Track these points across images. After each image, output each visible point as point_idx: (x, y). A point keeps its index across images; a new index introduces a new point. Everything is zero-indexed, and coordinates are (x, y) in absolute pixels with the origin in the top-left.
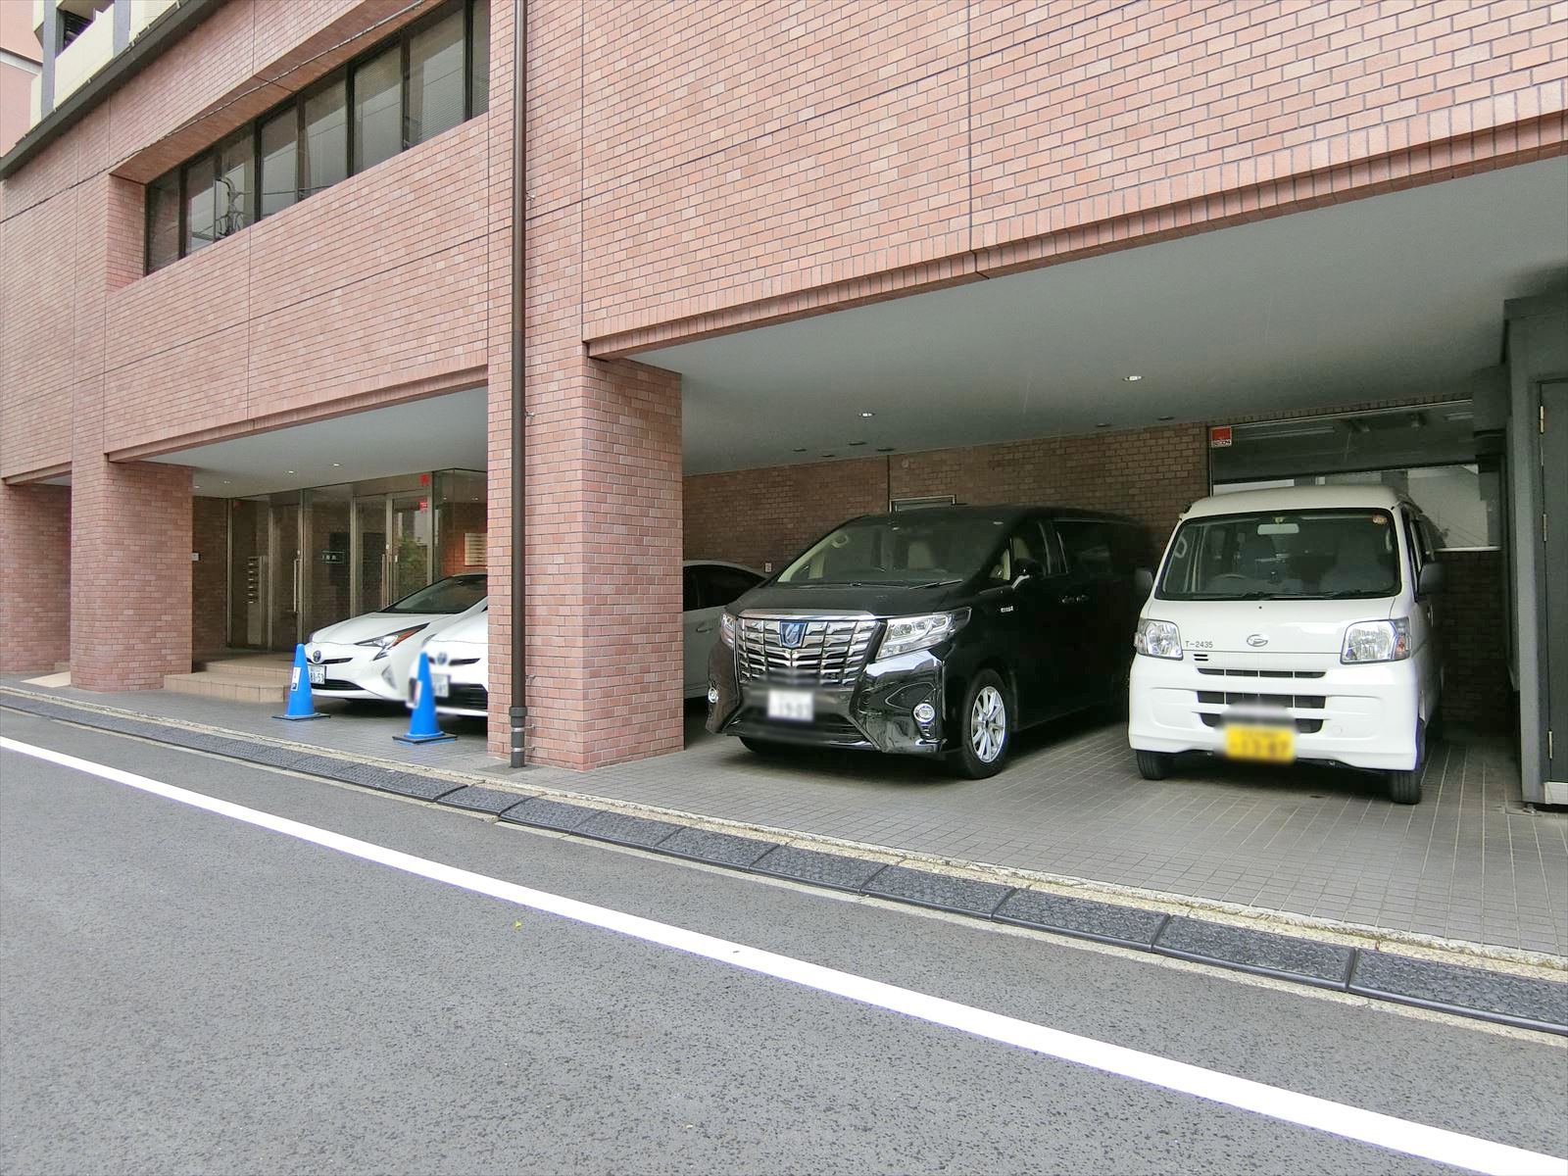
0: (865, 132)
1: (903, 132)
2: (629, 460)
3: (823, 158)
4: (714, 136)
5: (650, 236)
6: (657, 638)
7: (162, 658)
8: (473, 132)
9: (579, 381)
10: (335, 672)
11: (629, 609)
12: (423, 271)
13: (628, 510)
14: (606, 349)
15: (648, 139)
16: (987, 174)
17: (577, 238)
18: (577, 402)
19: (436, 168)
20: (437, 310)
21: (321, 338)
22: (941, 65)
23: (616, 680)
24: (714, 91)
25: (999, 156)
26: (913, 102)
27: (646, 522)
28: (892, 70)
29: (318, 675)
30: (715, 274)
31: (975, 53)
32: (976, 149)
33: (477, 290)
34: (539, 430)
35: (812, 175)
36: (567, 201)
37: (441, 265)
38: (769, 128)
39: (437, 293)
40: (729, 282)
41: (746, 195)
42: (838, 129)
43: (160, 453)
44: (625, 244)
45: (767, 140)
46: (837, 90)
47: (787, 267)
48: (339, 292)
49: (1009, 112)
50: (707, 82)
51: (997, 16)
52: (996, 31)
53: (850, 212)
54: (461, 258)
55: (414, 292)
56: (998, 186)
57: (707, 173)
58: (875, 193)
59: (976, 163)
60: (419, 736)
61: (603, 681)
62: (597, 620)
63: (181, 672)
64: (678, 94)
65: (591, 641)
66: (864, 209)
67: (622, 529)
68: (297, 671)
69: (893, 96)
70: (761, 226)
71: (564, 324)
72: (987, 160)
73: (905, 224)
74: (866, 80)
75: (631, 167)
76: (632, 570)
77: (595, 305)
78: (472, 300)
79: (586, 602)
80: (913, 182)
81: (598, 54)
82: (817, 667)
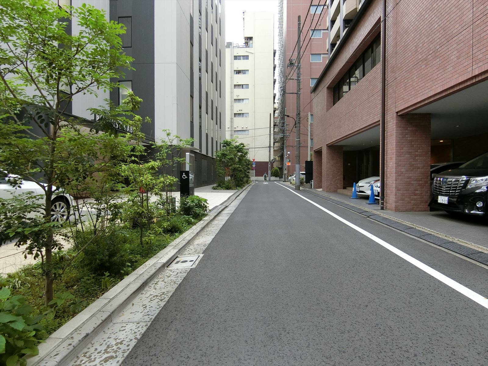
0: (450, 49)
1: (458, 47)
2: (411, 138)
3: (441, 58)
4: (420, 57)
5: (408, 85)
6: (421, 182)
7: (337, 186)
8: (378, 67)
9: (395, 122)
10: (361, 189)
11: (410, 175)
12: (370, 100)
13: (410, 151)
14: (401, 113)
15: (407, 61)
16: (476, 55)
17: (395, 88)
18: (395, 127)
19: (372, 76)
20: (372, 109)
21: (355, 117)
22: (466, 26)
23: (405, 192)
24: (420, 46)
25: (479, 49)
26: (460, 38)
27: (417, 153)
28: (456, 31)
29: (358, 190)
30: (420, 92)
31: (474, 21)
32: (474, 48)
33: (379, 103)
34: (389, 134)
35: (439, 63)
36: (393, 79)
37: (373, 98)
38: (430, 53)
39: (372, 105)
40: (422, 94)
41: (426, 71)
42: (444, 49)
43: (334, 143)
44: (403, 88)
45: (430, 56)
46: (444, 39)
47: (433, 88)
48: (358, 107)
49: (482, 35)
50: (418, 44)
51: (480, 9)
52: (479, 13)
53: (446, 71)
54: (376, 96)
55: (369, 105)
56: (479, 57)
57: (418, 67)
58: (451, 65)
59: (474, 52)
60: (371, 203)
61: (401, 192)
62: (400, 177)
63: (341, 189)
64: (413, 49)
65: (397, 182)
66: (449, 70)
67: (409, 156)
68: (354, 188)
69: (456, 38)
70: (428, 78)
71: (392, 109)
72: (476, 50)
73: (458, 72)
74: (450, 35)
75: (404, 69)
76: (412, 165)
77: (398, 103)
78: (378, 105)
79: (396, 173)
80: (460, 60)
81: (399, 43)
82: (450, 190)
